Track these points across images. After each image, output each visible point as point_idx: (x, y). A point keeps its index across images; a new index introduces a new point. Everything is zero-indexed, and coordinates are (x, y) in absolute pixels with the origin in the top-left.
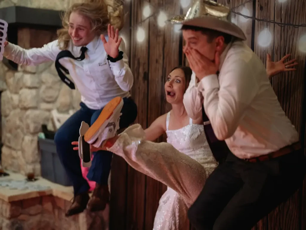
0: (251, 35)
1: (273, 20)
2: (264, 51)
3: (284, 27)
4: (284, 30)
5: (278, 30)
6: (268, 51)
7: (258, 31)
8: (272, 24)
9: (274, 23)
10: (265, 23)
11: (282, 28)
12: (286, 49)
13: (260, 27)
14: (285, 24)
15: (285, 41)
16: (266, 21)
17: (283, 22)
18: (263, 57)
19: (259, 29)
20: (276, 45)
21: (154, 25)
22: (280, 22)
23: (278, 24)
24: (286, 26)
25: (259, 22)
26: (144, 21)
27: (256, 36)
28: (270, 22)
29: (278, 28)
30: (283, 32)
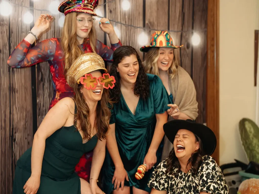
1: (120, 21)
3: (128, 27)
4: (128, 29)
5: (124, 29)
8: (119, 25)
9: (121, 23)
10: (114, 23)
11: (127, 28)
14: (128, 25)
17: (127, 24)
22: (124, 23)
23: (124, 24)
28: (118, 22)
29: (124, 27)
30: (128, 30)
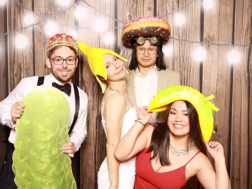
1: (173, 36)
5: (177, 44)
8: (172, 40)
9: (173, 38)
11: (181, 43)
12: (184, 58)
14: (182, 40)
15: (183, 52)
17: (181, 38)
20: (176, 55)
21: (40, 33)
23: (177, 39)
24: (183, 42)
26: (26, 28)
30: (181, 45)
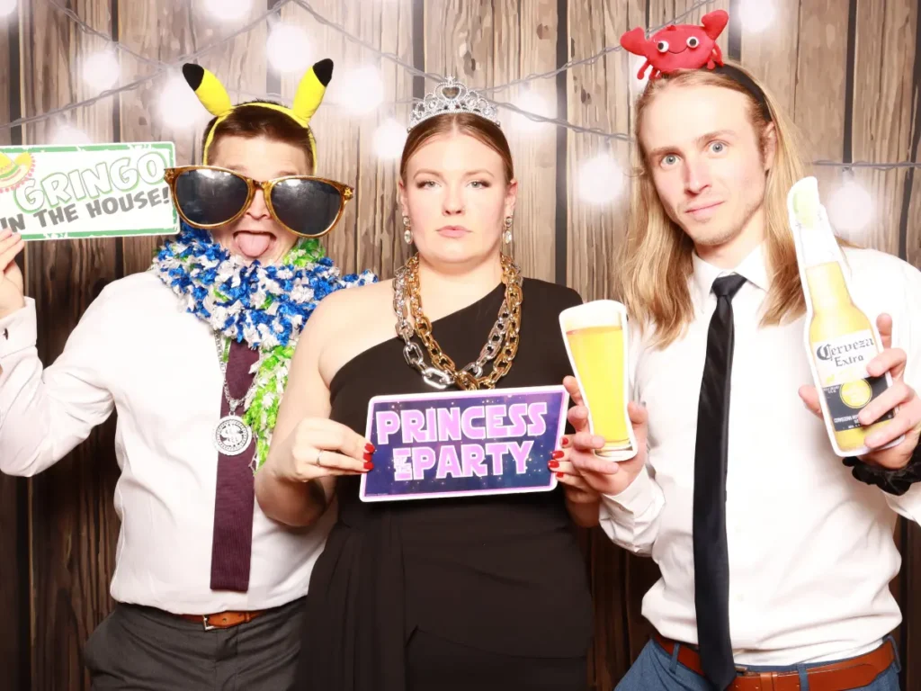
0: (552, 171)
2: (601, 214)
6: (612, 219)
7: (577, 159)
9: (629, 139)
10: (600, 139)
13: (584, 147)
16: (603, 134)
18: (598, 230)
19: (581, 150)
25: (581, 134)
27: (571, 172)
28: (615, 136)
